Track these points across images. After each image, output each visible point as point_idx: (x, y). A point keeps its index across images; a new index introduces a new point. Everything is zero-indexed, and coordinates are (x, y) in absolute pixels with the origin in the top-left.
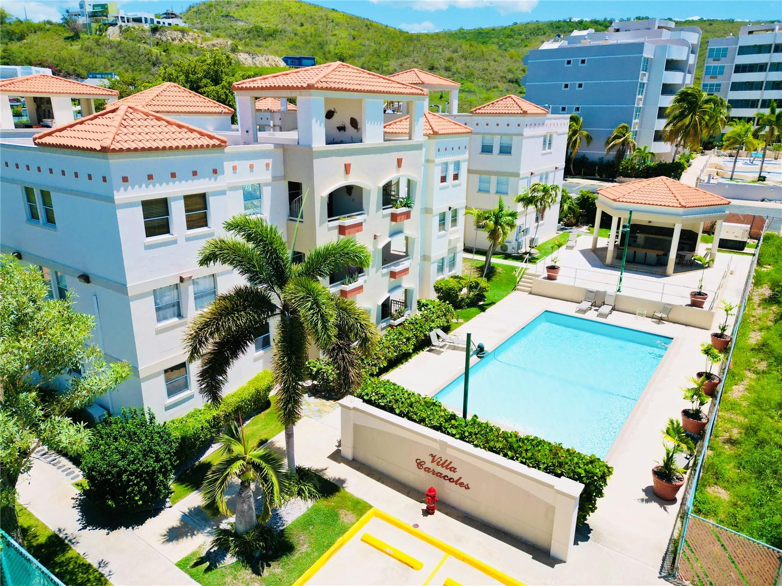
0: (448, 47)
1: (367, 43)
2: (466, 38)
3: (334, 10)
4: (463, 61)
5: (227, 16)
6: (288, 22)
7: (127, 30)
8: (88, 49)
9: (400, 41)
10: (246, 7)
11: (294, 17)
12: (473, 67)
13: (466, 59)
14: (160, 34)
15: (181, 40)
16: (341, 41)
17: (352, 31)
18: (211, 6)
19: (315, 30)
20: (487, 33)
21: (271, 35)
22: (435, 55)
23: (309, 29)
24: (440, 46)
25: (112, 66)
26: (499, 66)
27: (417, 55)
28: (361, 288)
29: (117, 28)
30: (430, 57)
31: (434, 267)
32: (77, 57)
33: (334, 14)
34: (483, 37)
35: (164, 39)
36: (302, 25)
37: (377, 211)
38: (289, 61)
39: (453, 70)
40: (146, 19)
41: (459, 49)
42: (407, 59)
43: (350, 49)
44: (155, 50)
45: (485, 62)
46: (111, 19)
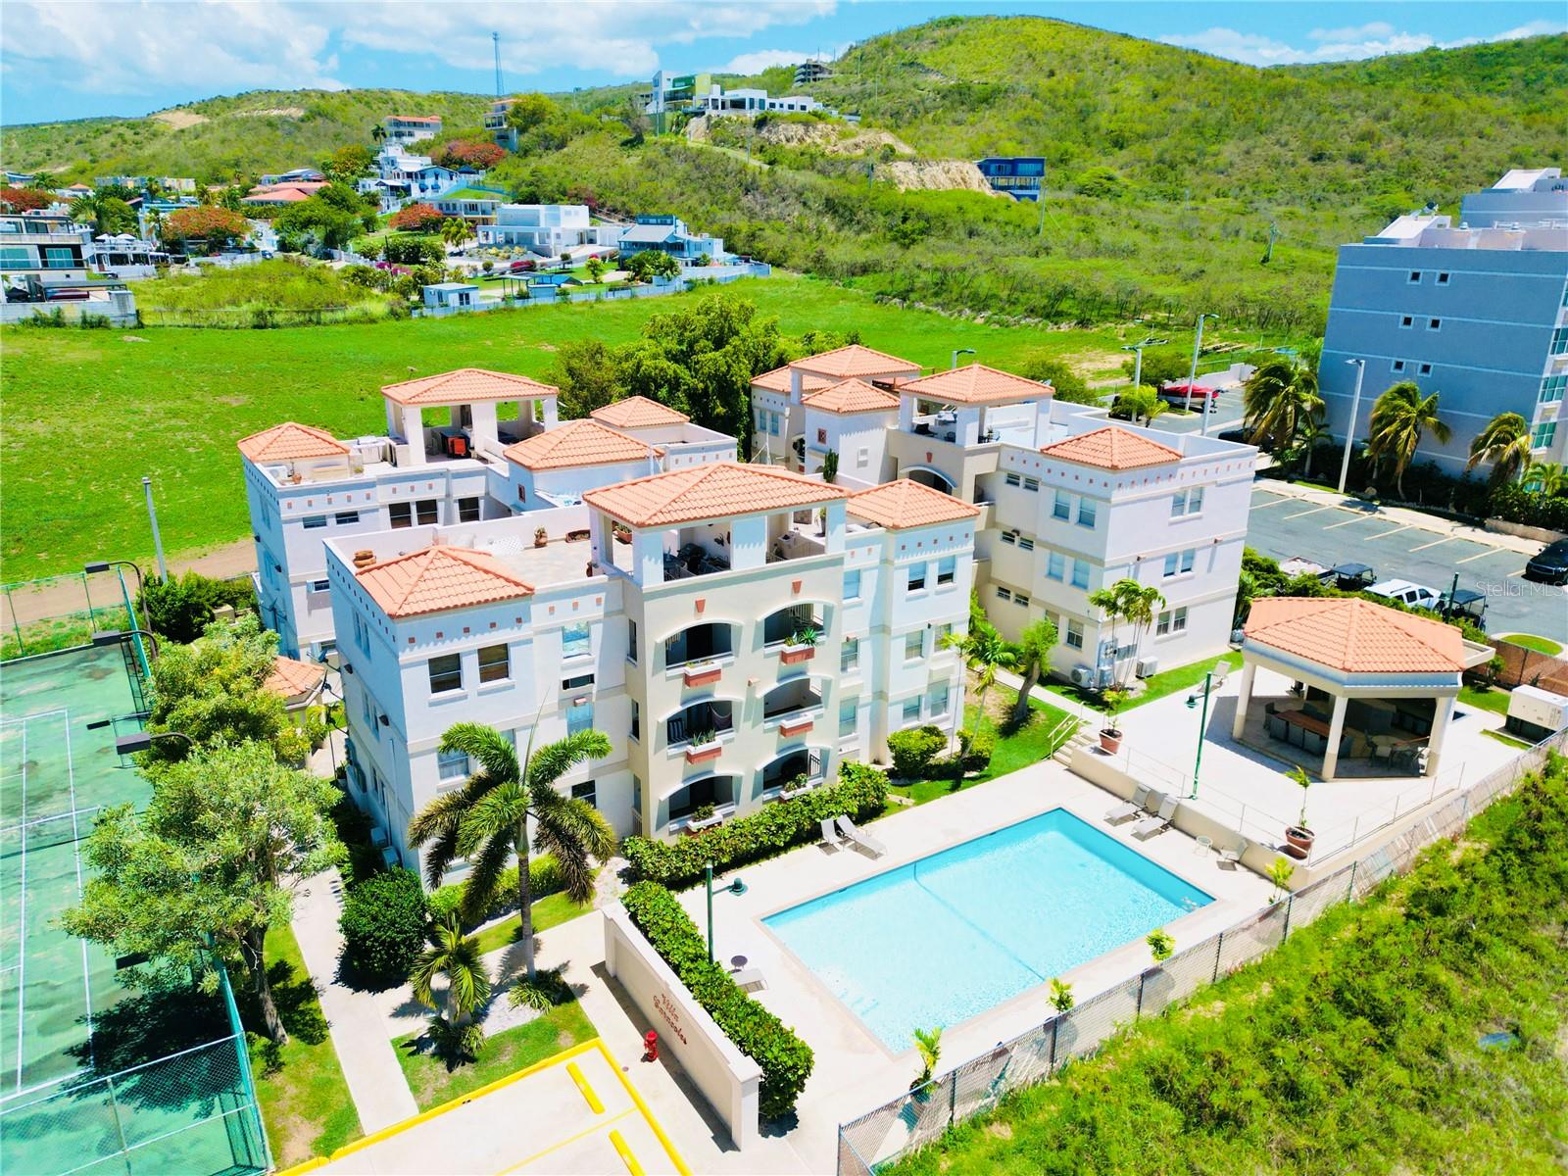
0: (1366, 108)
1: (1181, 105)
2: (1439, 67)
3: (1125, 36)
4: (1398, 139)
5: (912, 64)
6: (1025, 69)
7: (718, 124)
8: (651, 165)
9: (1254, 100)
10: (950, 43)
11: (1038, 58)
12: (1420, 152)
13: (1405, 135)
14: (769, 131)
15: (801, 140)
16: (1126, 104)
17: (1154, 81)
18: (886, 46)
19: (1078, 83)
20: (1499, 55)
21: (985, 100)
22: (1332, 128)
23: (1066, 80)
24: (1348, 106)
25: (682, 194)
26: (1487, 148)
27: (1288, 128)
28: (718, 750)
29: (703, 119)
30: (1319, 131)
31: (897, 711)
32: (632, 178)
33: (1125, 46)
34: (1484, 64)
35: (774, 139)
36: (1052, 74)
37: (754, 649)
38: (993, 168)
39: (1368, 161)
40: (752, 101)
41: (1393, 112)
42: (1263, 139)
43: (1141, 120)
44: (755, 163)
45: (1455, 139)
46: (696, 103)
